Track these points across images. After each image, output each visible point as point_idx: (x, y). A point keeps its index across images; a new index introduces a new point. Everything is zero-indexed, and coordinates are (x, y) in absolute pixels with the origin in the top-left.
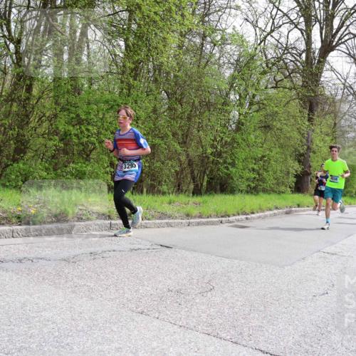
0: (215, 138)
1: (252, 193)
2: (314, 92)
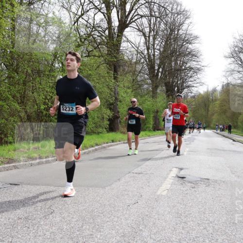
2: (116, 58)
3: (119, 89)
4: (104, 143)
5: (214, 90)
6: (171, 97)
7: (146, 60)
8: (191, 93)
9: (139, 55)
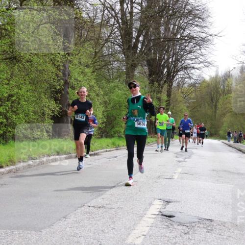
3: (71, 67)
5: (228, 76)
6: (156, 84)
7: (118, 22)
8: (190, 78)
9: (106, 12)
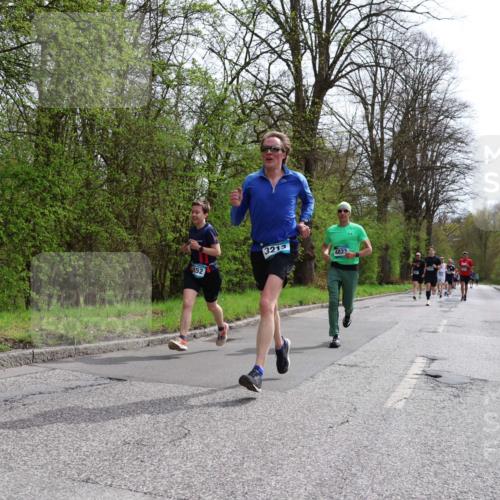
0: (178, 218)
1: (235, 291)
2: (310, 145)
4: (285, 307)
6: (413, 220)
7: (367, 151)
8: (453, 212)
9: (353, 139)
